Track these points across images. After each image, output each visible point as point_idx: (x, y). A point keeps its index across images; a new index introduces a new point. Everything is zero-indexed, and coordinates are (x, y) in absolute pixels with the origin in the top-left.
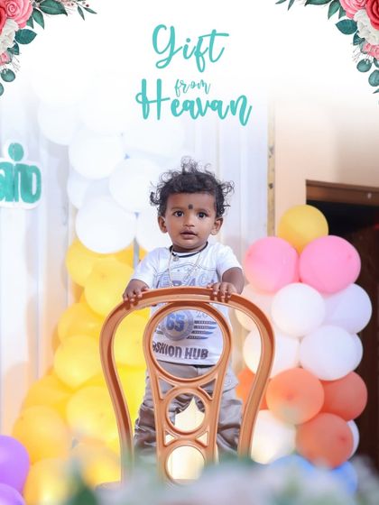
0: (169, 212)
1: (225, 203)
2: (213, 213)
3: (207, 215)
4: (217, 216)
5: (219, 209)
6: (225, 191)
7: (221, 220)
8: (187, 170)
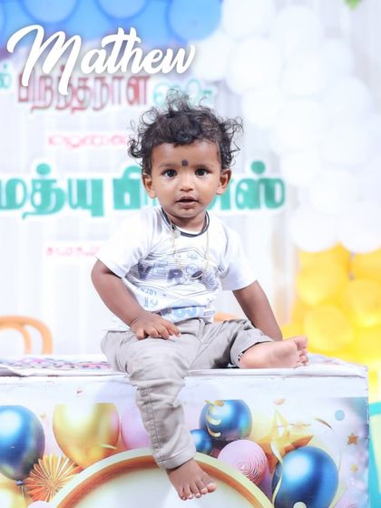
0: (156, 171)
1: (233, 147)
2: (216, 166)
3: (209, 172)
4: (223, 168)
5: (225, 158)
6: (230, 131)
7: (229, 173)
8: (175, 109)
